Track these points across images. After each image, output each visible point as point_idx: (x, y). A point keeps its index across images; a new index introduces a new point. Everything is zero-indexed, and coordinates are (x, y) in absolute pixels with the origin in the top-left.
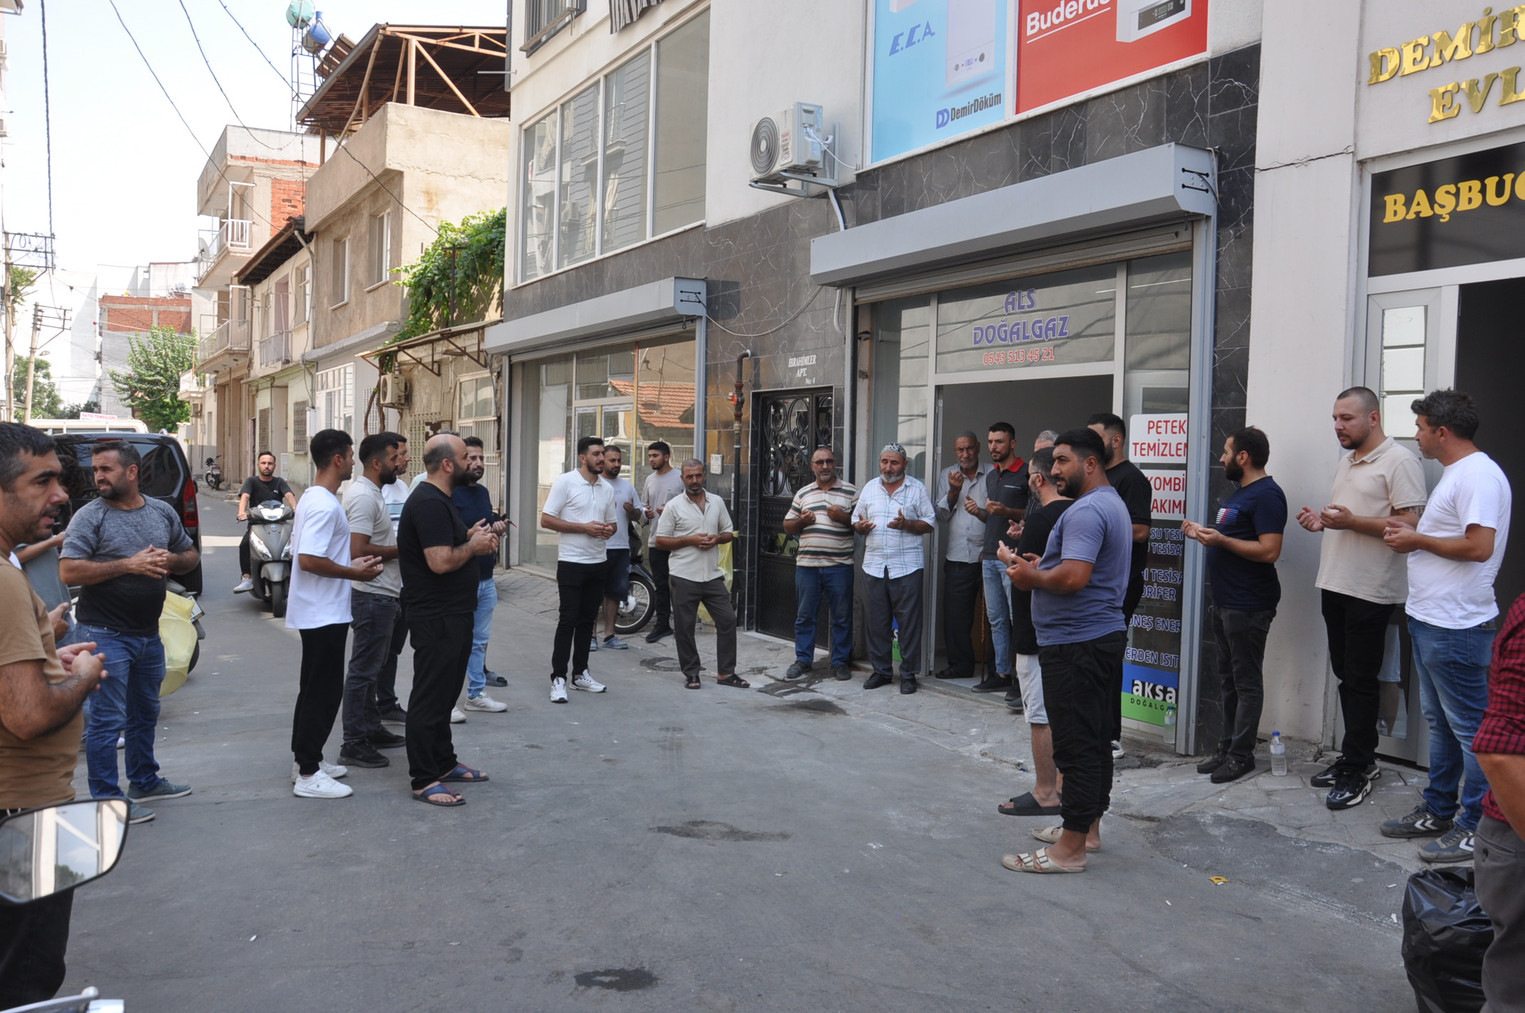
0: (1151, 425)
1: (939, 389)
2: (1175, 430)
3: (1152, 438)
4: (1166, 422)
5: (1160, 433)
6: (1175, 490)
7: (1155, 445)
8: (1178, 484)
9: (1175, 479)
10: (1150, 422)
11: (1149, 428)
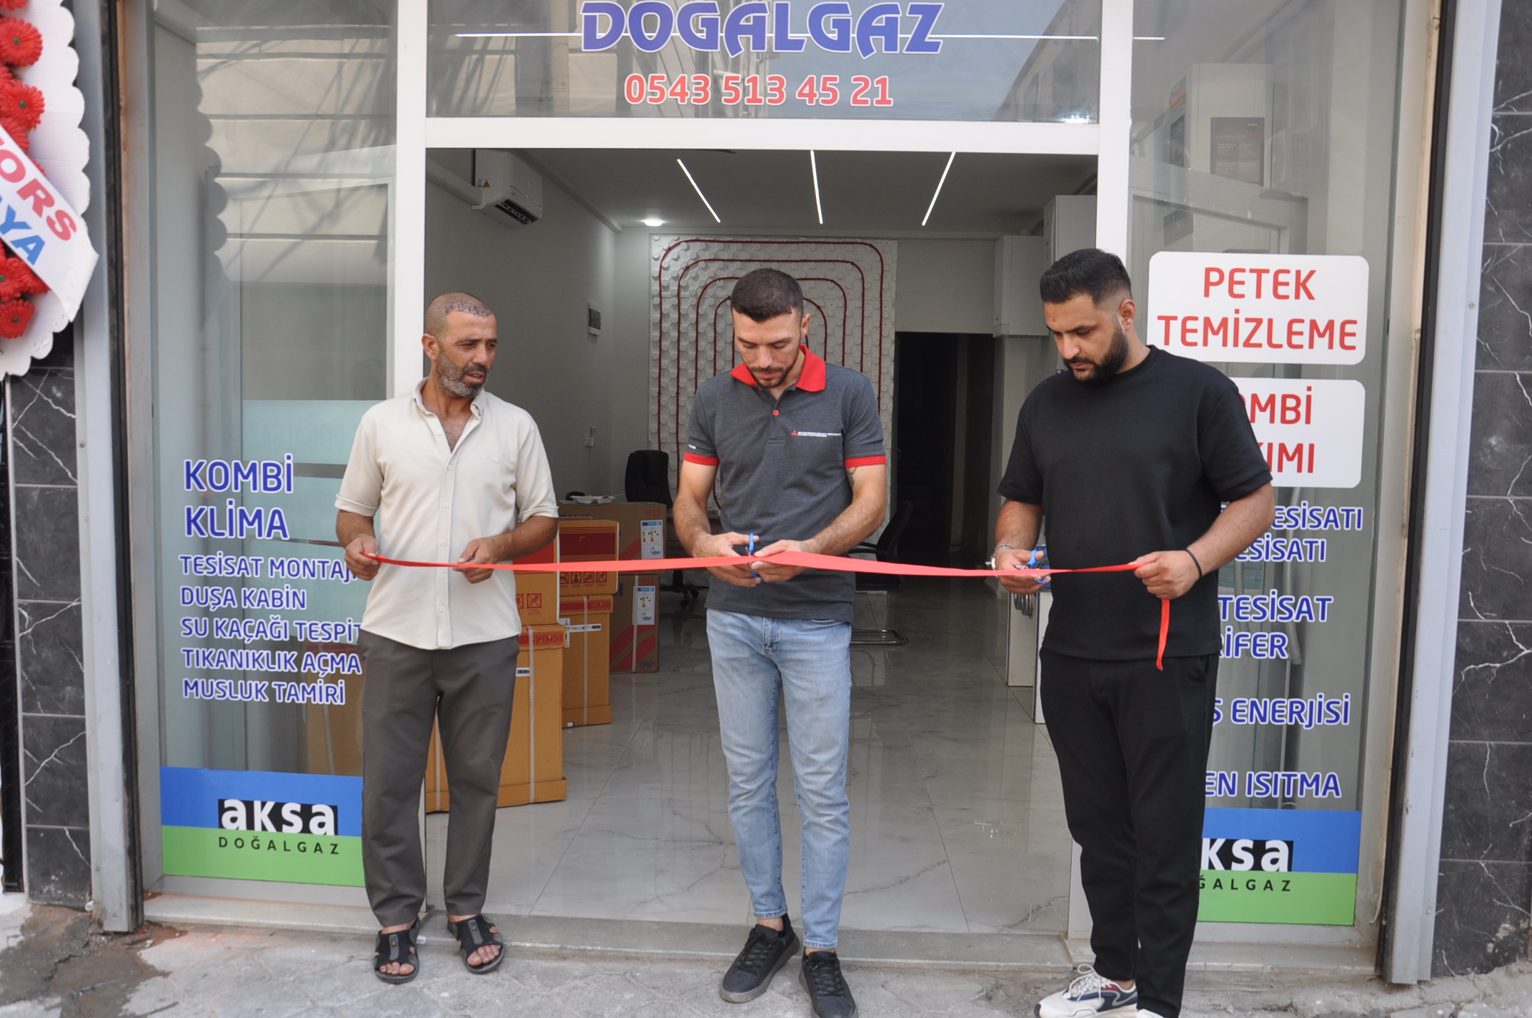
0: (1214, 277)
1: (433, 155)
2: (1282, 290)
3: (1219, 305)
4: (1259, 273)
5: (1242, 296)
6: (1284, 421)
7: (1224, 322)
8: (1295, 409)
9: (1285, 397)
10: (1208, 271)
11: (1208, 284)
